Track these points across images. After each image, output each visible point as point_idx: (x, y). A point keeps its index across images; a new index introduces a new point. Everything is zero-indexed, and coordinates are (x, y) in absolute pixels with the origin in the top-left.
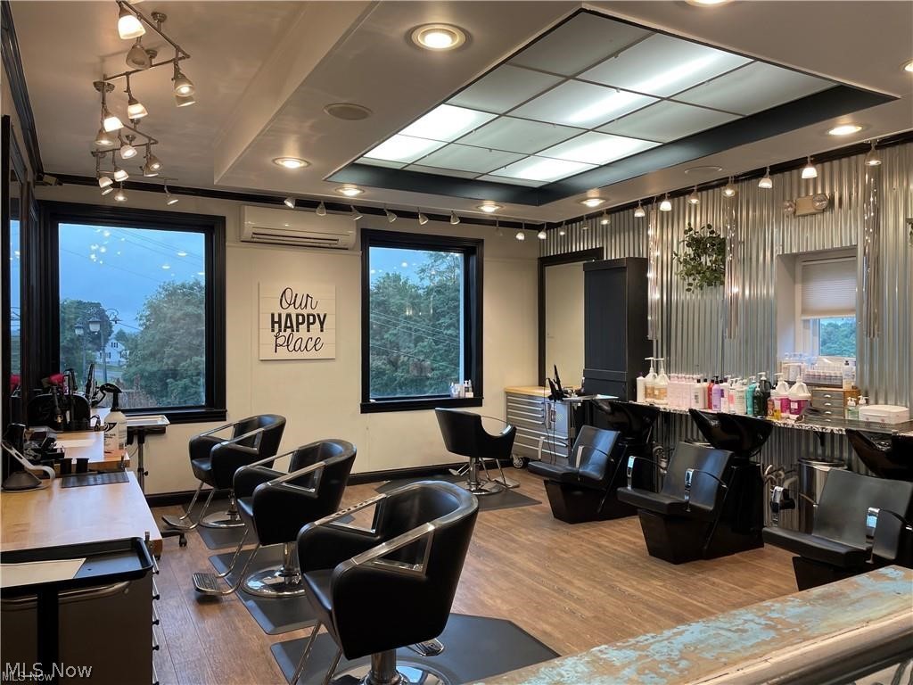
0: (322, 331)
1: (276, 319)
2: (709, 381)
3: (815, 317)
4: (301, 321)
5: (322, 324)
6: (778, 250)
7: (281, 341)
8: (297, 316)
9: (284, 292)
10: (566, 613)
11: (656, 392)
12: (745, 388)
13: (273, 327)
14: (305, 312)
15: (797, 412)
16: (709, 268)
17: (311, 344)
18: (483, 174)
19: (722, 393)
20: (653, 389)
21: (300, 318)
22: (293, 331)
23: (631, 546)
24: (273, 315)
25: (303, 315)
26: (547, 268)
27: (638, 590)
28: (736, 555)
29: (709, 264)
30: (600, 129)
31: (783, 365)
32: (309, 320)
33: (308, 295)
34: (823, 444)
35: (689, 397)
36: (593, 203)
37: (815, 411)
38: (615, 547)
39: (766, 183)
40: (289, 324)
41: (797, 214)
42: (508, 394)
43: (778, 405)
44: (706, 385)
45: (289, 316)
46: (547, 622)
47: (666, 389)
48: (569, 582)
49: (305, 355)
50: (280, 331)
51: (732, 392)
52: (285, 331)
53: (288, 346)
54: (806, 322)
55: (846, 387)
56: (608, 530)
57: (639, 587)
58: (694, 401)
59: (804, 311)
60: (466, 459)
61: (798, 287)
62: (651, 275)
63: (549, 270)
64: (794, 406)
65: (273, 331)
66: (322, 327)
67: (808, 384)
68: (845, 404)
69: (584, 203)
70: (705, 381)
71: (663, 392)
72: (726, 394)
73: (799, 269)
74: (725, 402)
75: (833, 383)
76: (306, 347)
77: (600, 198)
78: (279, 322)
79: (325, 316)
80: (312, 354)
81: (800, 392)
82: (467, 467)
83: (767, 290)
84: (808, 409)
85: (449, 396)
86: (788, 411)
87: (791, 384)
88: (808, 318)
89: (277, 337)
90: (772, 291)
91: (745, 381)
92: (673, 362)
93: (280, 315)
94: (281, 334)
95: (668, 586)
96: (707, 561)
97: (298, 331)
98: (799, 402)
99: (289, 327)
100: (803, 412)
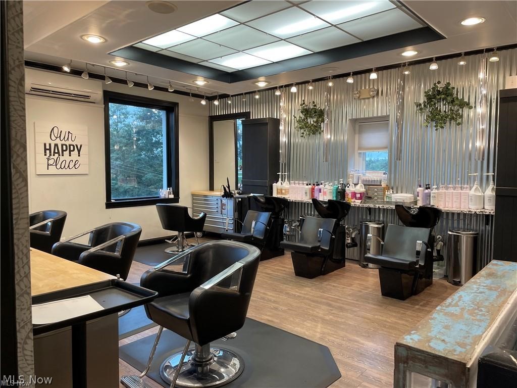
0: (79, 156)
1: (48, 147)
2: (312, 185)
3: (365, 151)
4: (64, 149)
5: (79, 151)
6: (349, 117)
7: (51, 162)
8: (62, 145)
9: (53, 129)
10: (272, 309)
11: (283, 191)
12: (332, 188)
13: (45, 152)
14: (67, 143)
15: (360, 198)
16: (312, 125)
17: (72, 165)
18: (205, 61)
19: (320, 191)
20: (281, 190)
21: (64, 147)
22: (59, 155)
23: (284, 272)
24: (45, 145)
25: (66, 146)
26: (214, 122)
27: (300, 293)
28: (335, 272)
29: (312, 123)
30: (287, 40)
31: (350, 176)
32: (70, 149)
33: (69, 132)
34: (370, 214)
35: (301, 193)
36: (262, 84)
37: (370, 198)
38: (277, 274)
39: (350, 80)
40: (56, 151)
41: (361, 97)
42: (193, 195)
43: (350, 196)
44: (310, 186)
45: (56, 145)
46: (266, 315)
47: (288, 189)
48: (264, 294)
49: (68, 171)
50: (50, 155)
51: (325, 190)
52: (54, 155)
53: (56, 165)
54: (360, 153)
55: (383, 185)
56: (267, 265)
57: (300, 292)
58: (304, 195)
59: (360, 148)
60: (176, 233)
61: (357, 136)
62: (281, 128)
63: (215, 123)
64: (358, 196)
65: (45, 155)
66: (79, 153)
67: (364, 185)
68: (384, 194)
69: (257, 84)
70: (310, 184)
71: (287, 191)
72: (322, 191)
73: (357, 127)
74: (321, 195)
75: (376, 184)
76: (69, 166)
77: (266, 82)
78: (50, 149)
79: (81, 146)
80: (73, 171)
81: (360, 189)
82: (177, 238)
83: (344, 137)
84: (365, 197)
85: (159, 197)
86: (354, 198)
87: (356, 185)
88: (360, 152)
89: (48, 159)
90: (346, 138)
91: (331, 184)
92: (291, 176)
93: (50, 145)
94: (52, 157)
95: (314, 290)
96: (324, 276)
97: (63, 155)
98: (360, 194)
99: (56, 153)
100: (363, 198)
